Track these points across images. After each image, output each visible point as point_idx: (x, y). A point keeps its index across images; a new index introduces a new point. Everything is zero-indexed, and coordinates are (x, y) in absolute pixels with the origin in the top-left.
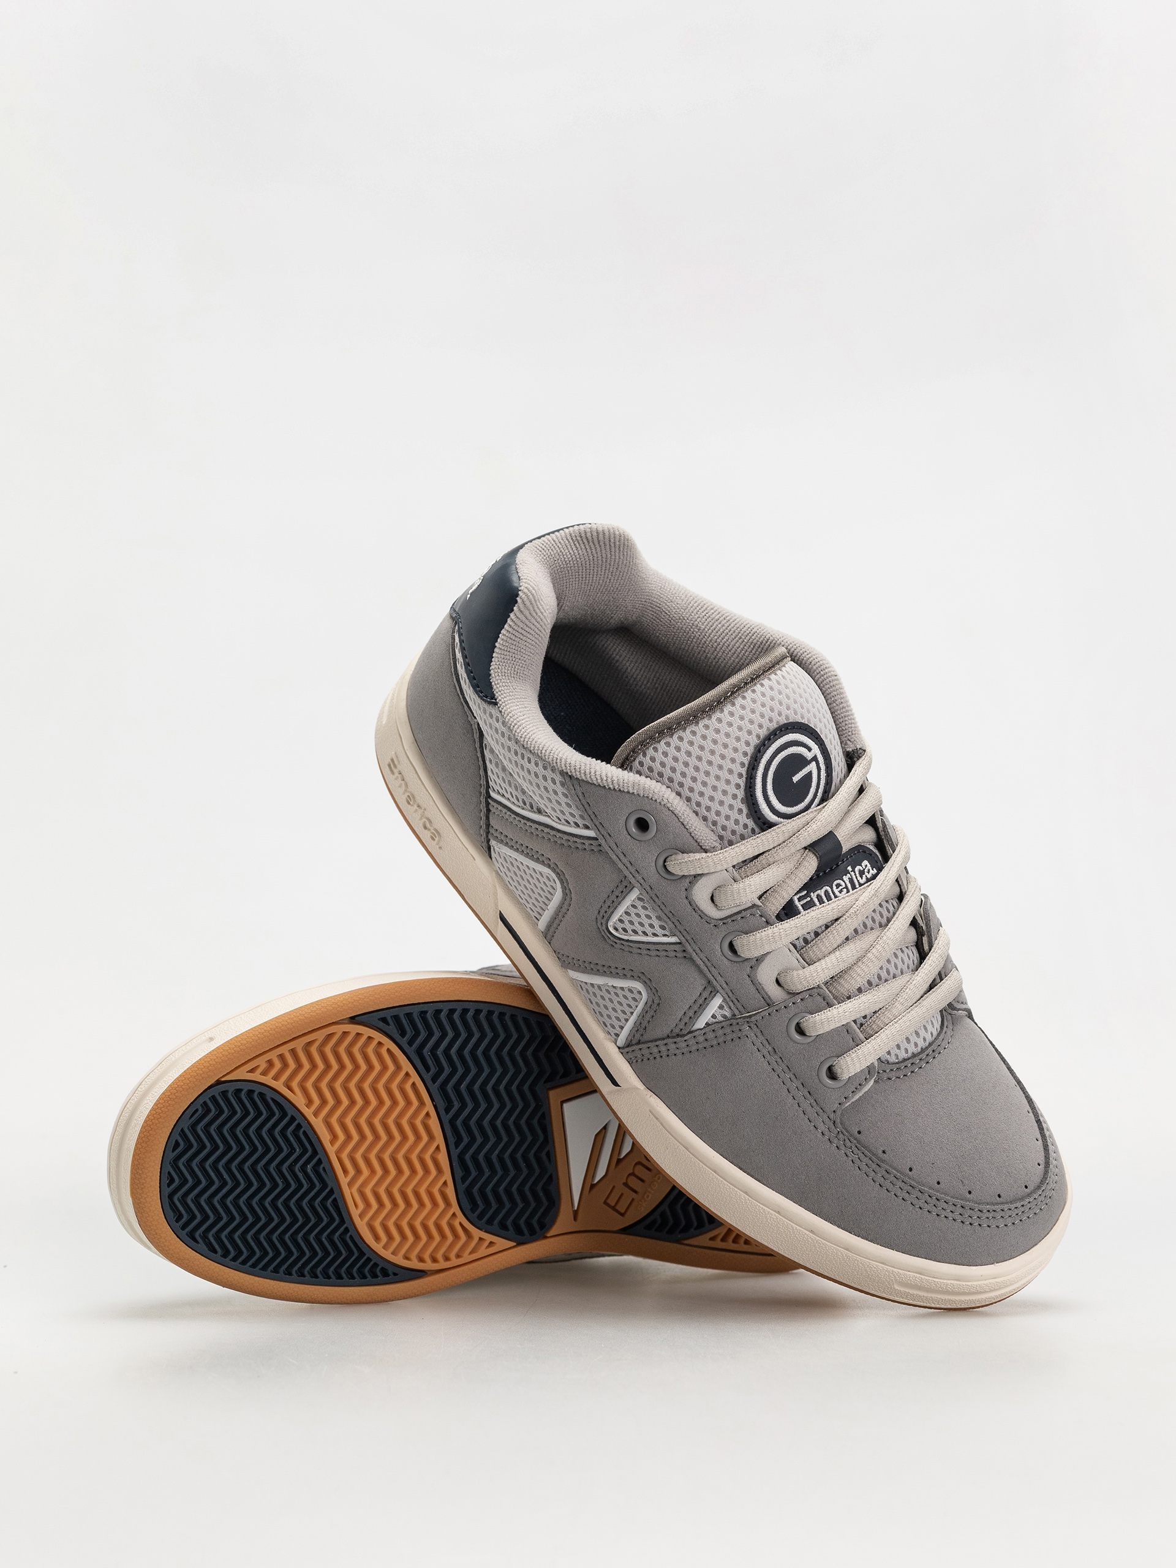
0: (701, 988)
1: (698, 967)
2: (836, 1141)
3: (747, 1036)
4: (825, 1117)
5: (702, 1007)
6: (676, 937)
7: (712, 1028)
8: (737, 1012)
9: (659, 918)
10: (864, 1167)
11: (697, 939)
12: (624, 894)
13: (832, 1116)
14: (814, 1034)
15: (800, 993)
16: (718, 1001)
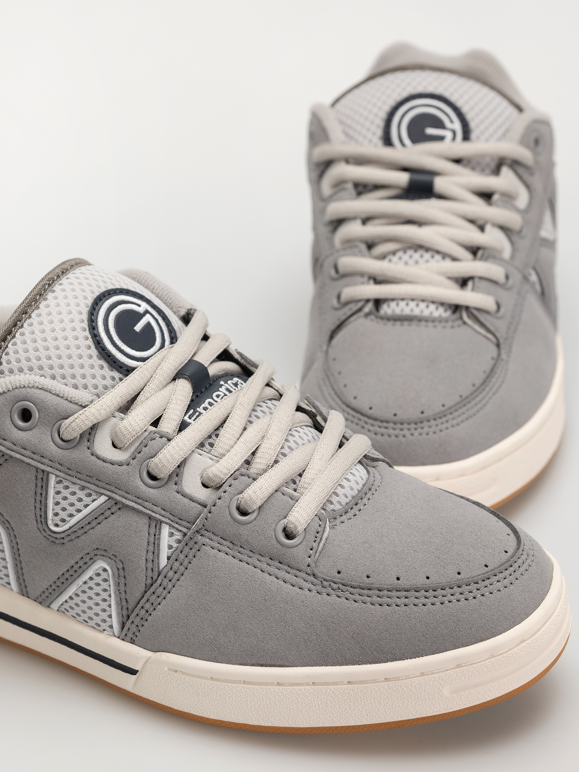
0: (146, 528)
1: (133, 509)
2: (324, 590)
3: (204, 545)
4: (304, 575)
5: (156, 545)
6: (103, 496)
7: (174, 557)
8: (185, 530)
9: (83, 488)
10: (357, 597)
11: (119, 484)
12: (45, 487)
13: (309, 570)
14: (255, 507)
15: (226, 481)
16: (165, 530)
